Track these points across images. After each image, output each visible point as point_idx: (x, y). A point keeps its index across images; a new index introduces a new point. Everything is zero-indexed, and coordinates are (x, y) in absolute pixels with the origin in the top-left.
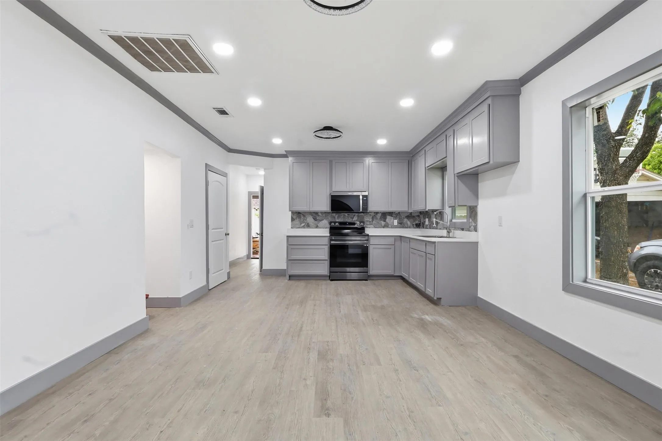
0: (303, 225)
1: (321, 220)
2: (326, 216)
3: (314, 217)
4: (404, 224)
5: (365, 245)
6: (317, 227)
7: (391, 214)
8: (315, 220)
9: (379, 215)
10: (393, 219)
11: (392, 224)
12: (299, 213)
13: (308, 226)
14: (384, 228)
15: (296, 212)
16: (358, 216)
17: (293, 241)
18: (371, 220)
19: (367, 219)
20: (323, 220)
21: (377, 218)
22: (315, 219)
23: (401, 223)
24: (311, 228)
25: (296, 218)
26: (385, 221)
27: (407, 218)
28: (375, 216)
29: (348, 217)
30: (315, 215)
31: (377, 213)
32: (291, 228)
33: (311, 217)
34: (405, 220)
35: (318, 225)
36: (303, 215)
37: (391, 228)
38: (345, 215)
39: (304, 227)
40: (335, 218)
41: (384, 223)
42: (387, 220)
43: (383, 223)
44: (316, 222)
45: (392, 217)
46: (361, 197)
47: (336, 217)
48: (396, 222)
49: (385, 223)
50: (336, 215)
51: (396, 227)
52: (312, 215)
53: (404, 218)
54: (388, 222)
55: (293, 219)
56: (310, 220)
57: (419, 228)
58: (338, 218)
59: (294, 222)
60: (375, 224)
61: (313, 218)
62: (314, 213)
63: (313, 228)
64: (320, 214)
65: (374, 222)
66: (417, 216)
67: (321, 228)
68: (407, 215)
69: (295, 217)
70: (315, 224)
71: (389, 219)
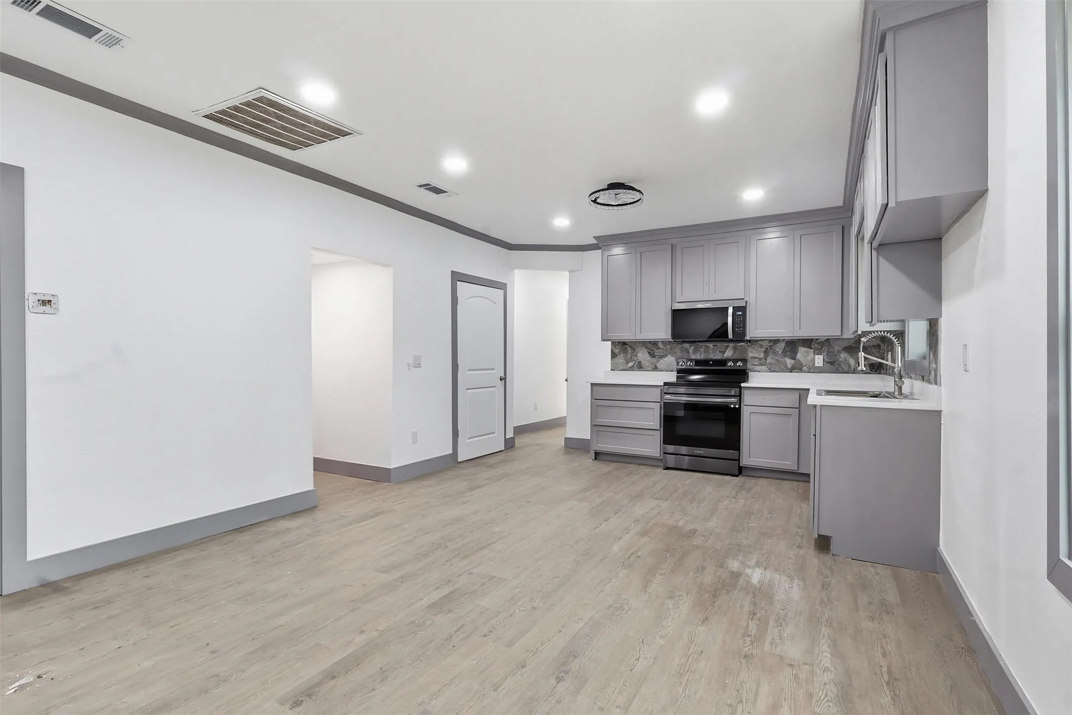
0: (630, 364)
1: (662, 357)
2: (671, 348)
3: (650, 351)
4: (838, 364)
5: (732, 406)
6: (655, 369)
7: (808, 342)
8: (653, 357)
9: (780, 348)
10: (812, 354)
11: (811, 365)
12: (624, 343)
13: (640, 367)
14: (791, 372)
15: (619, 342)
16: (735, 348)
17: (602, 393)
18: (762, 355)
19: (753, 353)
20: (666, 356)
21: (775, 353)
22: (652, 355)
23: (832, 363)
24: (644, 371)
25: (619, 353)
26: (794, 358)
27: (847, 352)
28: (771, 349)
29: (714, 350)
30: (652, 346)
31: (776, 341)
32: (611, 370)
33: (645, 350)
34: (843, 355)
35: (657, 365)
36: (630, 347)
37: (809, 372)
38: (708, 347)
39: (631, 369)
40: (688, 352)
41: (793, 362)
42: (799, 356)
43: (789, 362)
44: (654, 360)
45: (811, 349)
46: (730, 311)
47: (691, 351)
48: (819, 360)
49: (795, 363)
50: (691, 346)
51: (820, 370)
52: (647, 348)
53: (839, 352)
54: (801, 359)
55: (614, 355)
56: (643, 355)
57: (880, 373)
58: (694, 352)
59: (617, 360)
60: (771, 364)
61: (649, 353)
62: (650, 342)
63: (648, 371)
64: (661, 346)
65: (769, 360)
66: (874, 346)
67: (662, 371)
68: (846, 344)
69: (617, 351)
70: (651, 363)
71: (802, 353)
